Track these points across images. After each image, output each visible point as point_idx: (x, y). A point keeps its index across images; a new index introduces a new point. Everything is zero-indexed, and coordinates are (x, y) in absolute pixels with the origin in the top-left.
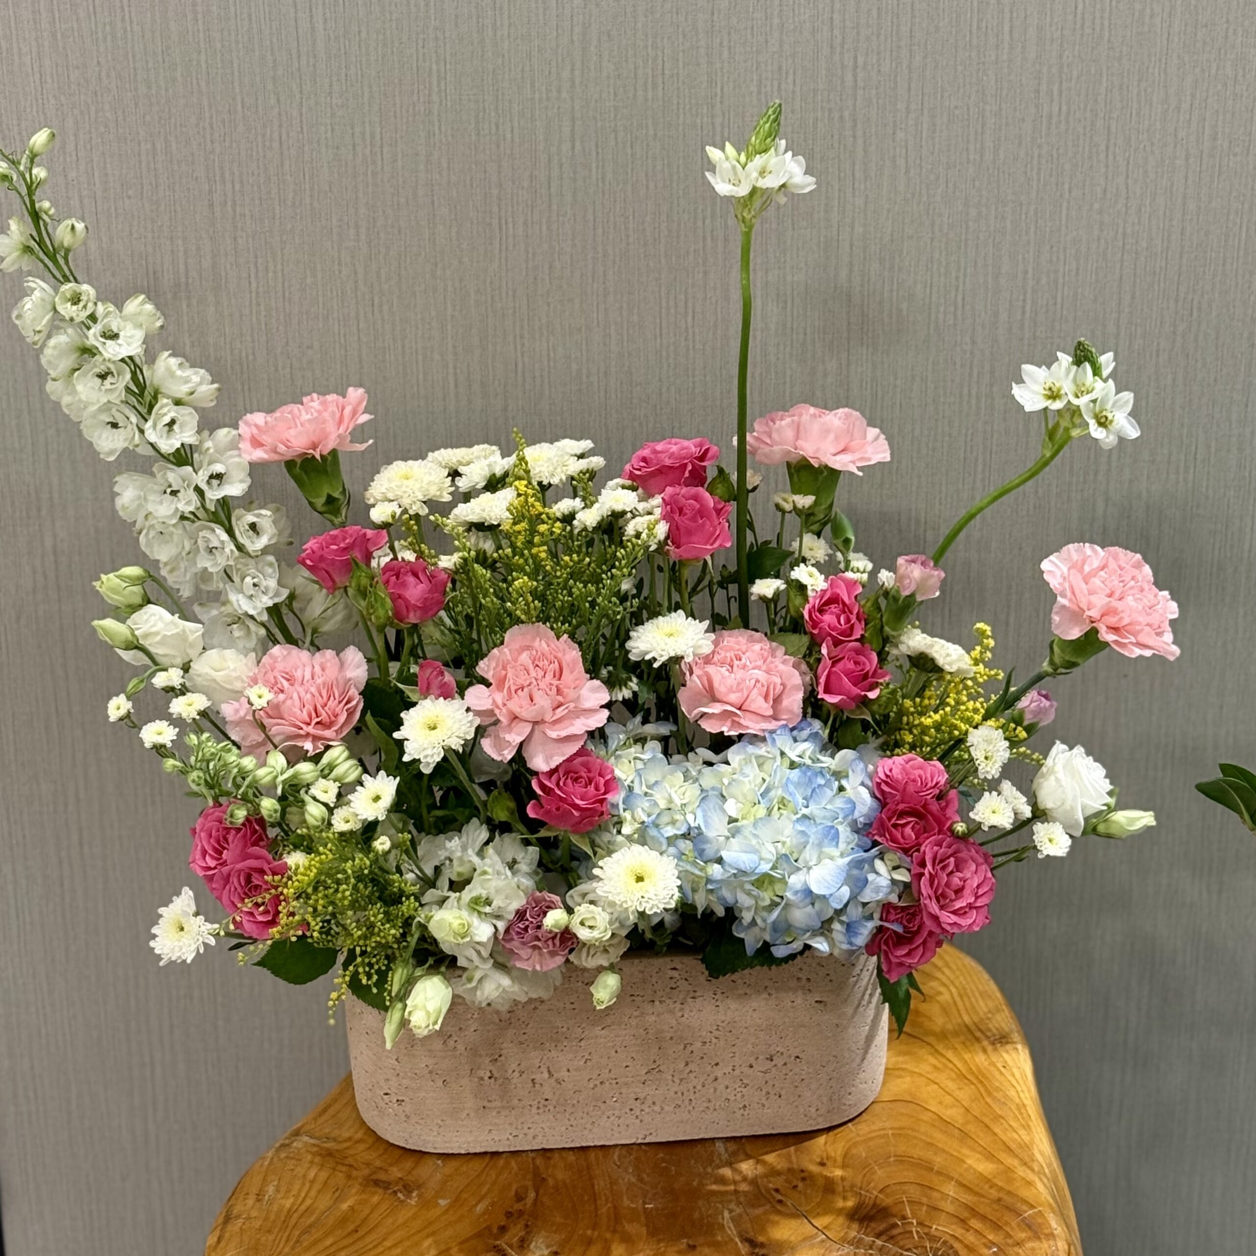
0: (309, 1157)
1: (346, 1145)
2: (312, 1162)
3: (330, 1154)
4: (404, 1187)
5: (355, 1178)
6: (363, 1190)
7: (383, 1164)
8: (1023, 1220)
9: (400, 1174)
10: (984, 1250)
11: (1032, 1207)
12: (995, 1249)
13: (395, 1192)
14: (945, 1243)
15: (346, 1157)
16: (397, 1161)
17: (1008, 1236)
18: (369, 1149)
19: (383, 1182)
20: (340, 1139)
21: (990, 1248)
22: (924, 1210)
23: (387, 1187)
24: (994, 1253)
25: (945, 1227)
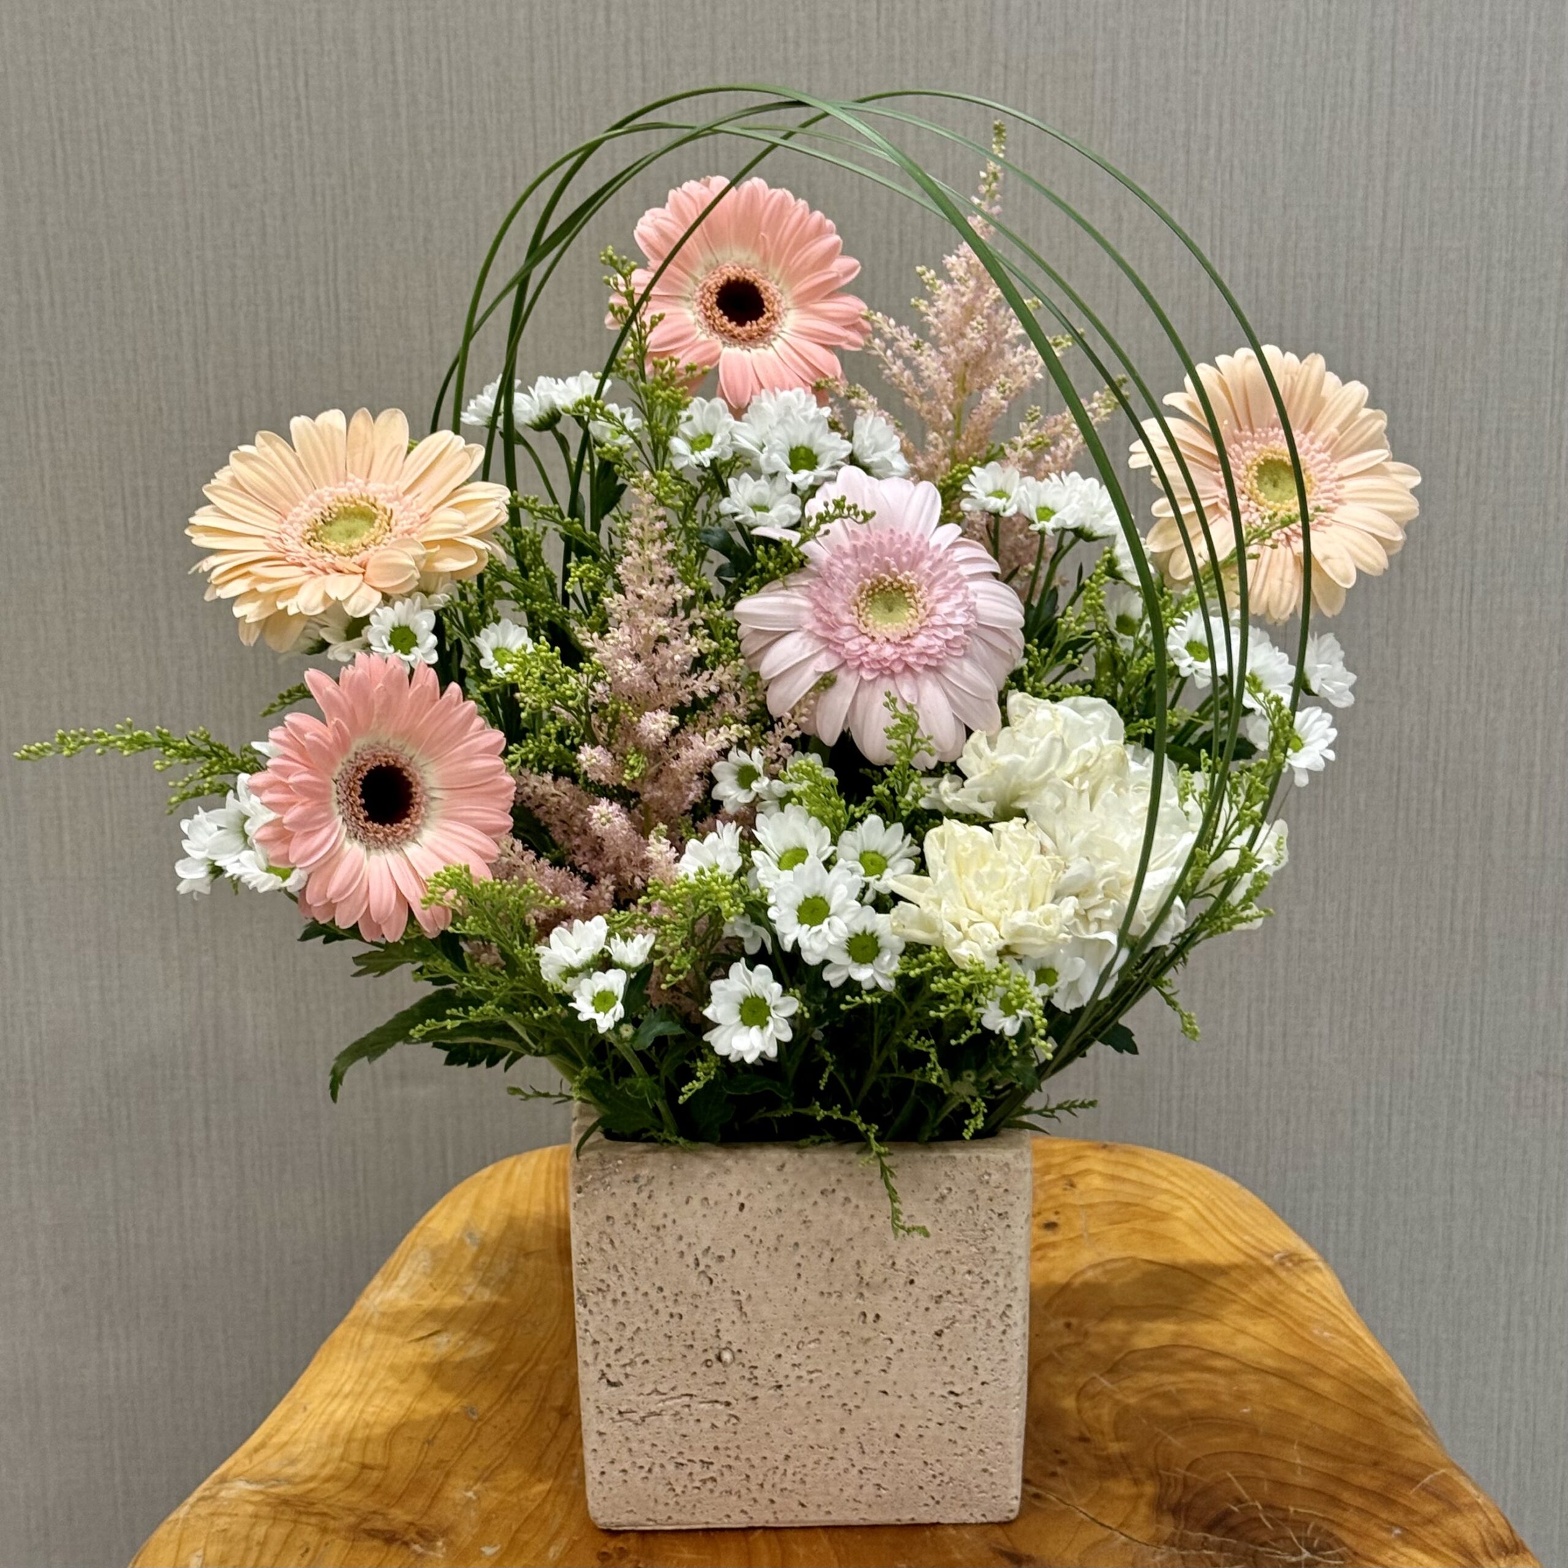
1: (311, 1486)
2: (256, 1516)
3: (285, 1501)
5: (335, 1531)
6: (352, 1547)
7: (377, 1507)
8: (1424, 1488)
9: (409, 1518)
10: (1384, 1535)
11: (1430, 1470)
12: (1398, 1531)
13: (406, 1544)
14: (1317, 1529)
15: (313, 1504)
16: (399, 1500)
17: (1409, 1511)
18: (348, 1488)
19: (383, 1532)
20: (297, 1480)
21: (1390, 1531)
22: (1266, 1487)
23: (390, 1538)
24: (1399, 1536)
25: (1302, 1506)
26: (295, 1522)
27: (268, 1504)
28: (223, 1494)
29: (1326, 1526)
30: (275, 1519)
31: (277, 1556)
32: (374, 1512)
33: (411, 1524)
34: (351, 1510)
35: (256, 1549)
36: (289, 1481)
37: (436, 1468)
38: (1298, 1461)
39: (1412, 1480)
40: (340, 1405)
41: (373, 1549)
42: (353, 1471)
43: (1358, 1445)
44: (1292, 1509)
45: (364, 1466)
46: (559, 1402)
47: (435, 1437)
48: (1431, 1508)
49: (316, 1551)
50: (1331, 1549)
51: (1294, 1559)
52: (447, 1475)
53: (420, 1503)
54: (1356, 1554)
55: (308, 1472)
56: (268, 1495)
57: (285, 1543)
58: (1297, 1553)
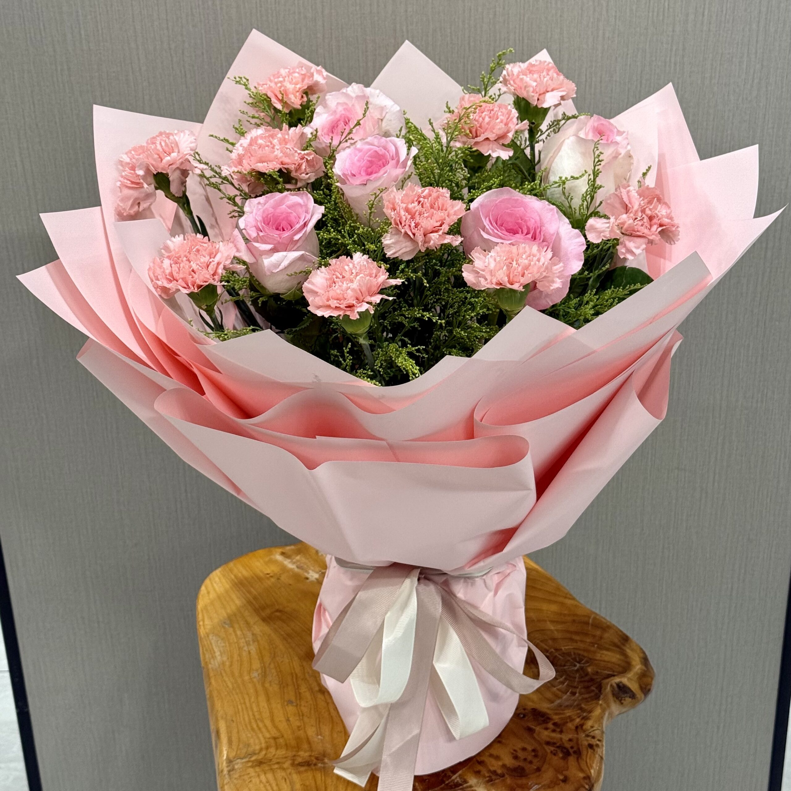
0: (251, 770)
1: (264, 752)
2: (256, 772)
3: (260, 763)
4: (317, 759)
5: (288, 768)
6: (299, 773)
7: (294, 753)
8: (592, 625)
9: (307, 754)
10: (592, 649)
11: (589, 617)
12: (596, 646)
13: (315, 765)
14: (575, 654)
15: (271, 760)
16: (298, 748)
17: (594, 636)
18: (277, 749)
19: (305, 762)
20: (257, 752)
21: (594, 646)
22: (550, 642)
23: (307, 764)
24: (598, 647)
25: (567, 646)
26: (271, 769)
27: (256, 766)
28: (236, 767)
29: (576, 651)
30: (263, 770)
31: (277, 785)
32: (294, 756)
33: (310, 756)
34: (286, 758)
35: (267, 785)
36: (254, 754)
37: (299, 730)
38: (553, 628)
39: (587, 623)
40: (243, 715)
41: (306, 771)
42: (272, 741)
43: (565, 615)
44: (563, 648)
45: (275, 738)
46: (317, 688)
47: (288, 718)
48: (598, 633)
49: (288, 778)
50: (583, 660)
51: (576, 668)
52: (305, 732)
53: (306, 746)
54: (590, 659)
55: (257, 747)
56: (253, 762)
57: (276, 779)
58: (575, 666)
